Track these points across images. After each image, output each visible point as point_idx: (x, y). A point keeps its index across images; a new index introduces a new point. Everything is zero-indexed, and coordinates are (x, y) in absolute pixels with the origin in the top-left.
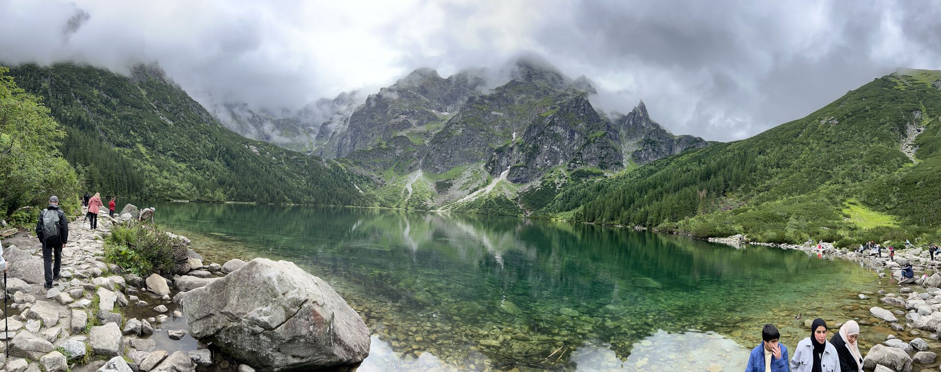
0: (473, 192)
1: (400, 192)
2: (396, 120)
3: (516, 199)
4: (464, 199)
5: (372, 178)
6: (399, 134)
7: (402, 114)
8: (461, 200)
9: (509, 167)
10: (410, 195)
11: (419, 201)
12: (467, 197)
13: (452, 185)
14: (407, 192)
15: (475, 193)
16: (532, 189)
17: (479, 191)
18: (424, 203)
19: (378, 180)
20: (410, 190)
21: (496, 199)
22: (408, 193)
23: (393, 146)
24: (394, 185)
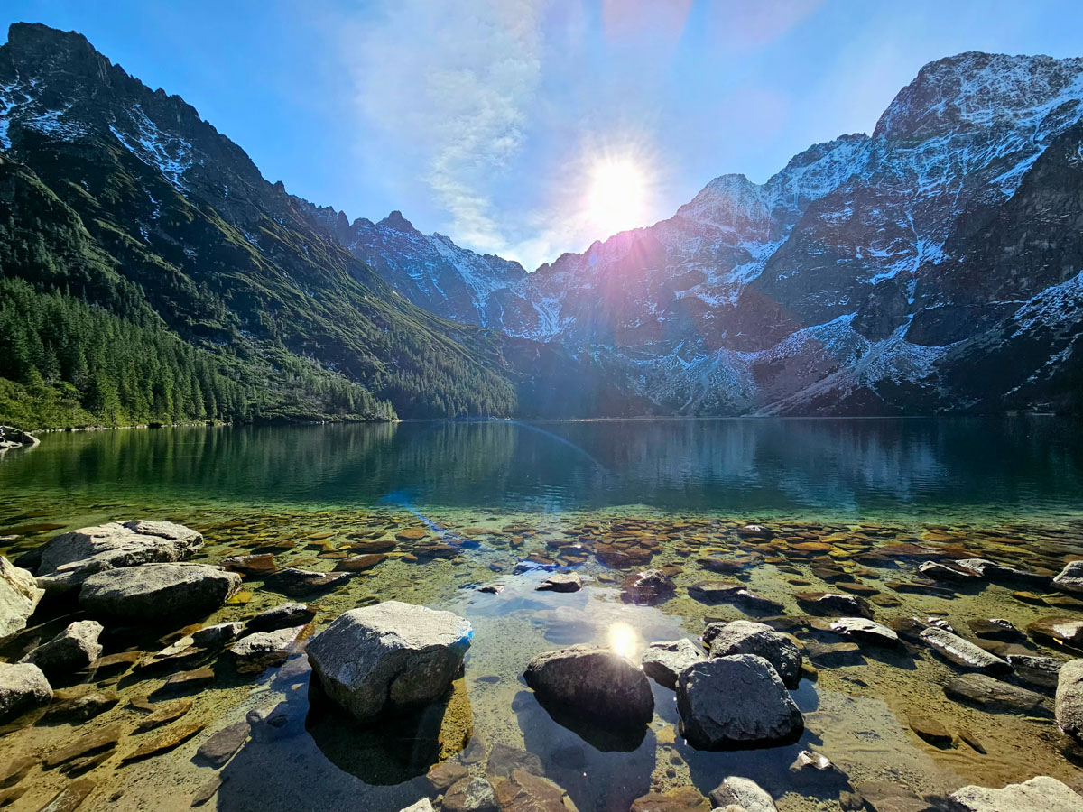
0: (827, 376)
3: (932, 378)
4: (807, 391)
7: (690, 261)
8: (801, 393)
9: (911, 316)
10: (705, 392)
11: (721, 401)
12: (815, 386)
13: (784, 368)
15: (831, 378)
16: (975, 351)
17: (840, 372)
18: (730, 404)
21: (877, 384)
22: (702, 389)
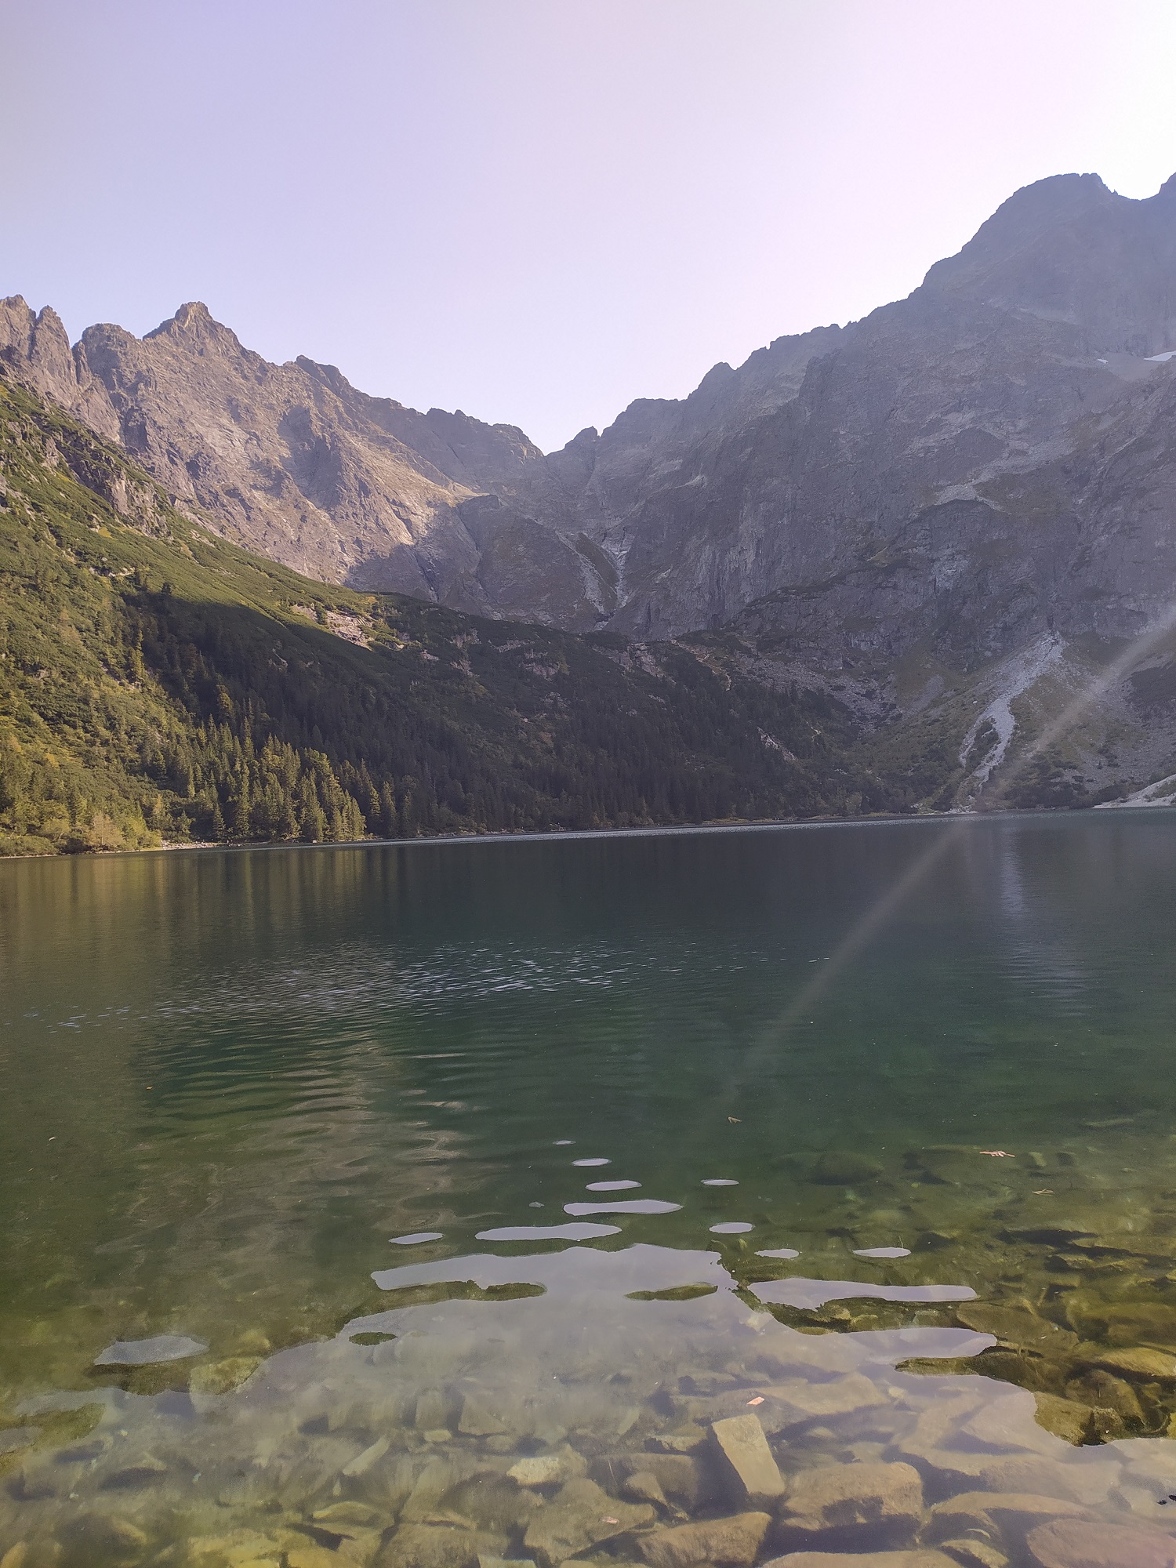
1: (958, 740)
2: (931, 441)
5: (836, 695)
6: (949, 494)
7: (958, 408)
10: (1001, 747)
11: (1045, 769)
14: (988, 738)
18: (1068, 776)
19: (865, 703)
20: (1004, 723)
22: (994, 738)
23: (921, 550)
24: (934, 713)
